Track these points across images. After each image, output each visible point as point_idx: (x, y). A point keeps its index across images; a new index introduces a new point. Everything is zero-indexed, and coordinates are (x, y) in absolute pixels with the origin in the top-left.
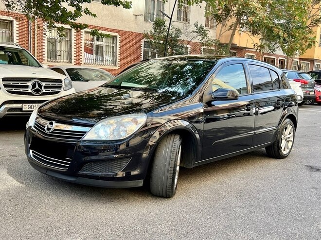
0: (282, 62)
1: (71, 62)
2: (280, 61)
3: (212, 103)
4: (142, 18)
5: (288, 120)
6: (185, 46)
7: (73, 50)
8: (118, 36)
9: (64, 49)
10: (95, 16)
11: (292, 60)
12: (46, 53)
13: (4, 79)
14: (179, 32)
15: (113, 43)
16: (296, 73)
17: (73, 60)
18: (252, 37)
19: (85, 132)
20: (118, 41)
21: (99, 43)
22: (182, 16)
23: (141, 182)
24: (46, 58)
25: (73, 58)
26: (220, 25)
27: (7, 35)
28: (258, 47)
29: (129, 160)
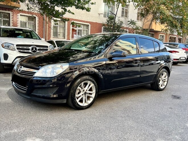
0: (180, 39)
1: (65, 38)
2: (179, 39)
3: (113, 59)
4: (103, 15)
5: (164, 70)
6: (125, 30)
7: (66, 32)
8: (90, 25)
9: (62, 32)
10: (73, 14)
11: (185, 38)
12: (52, 33)
13: (17, 45)
14: (122, 22)
15: (87, 29)
16: (184, 45)
17: (66, 37)
18: (161, 25)
19: (35, 73)
20: (90, 28)
21: (80, 28)
22: (124, 14)
23: (65, 101)
24: (52, 36)
25: (66, 36)
26: (144, 19)
27: (33, 24)
28: (164, 30)
29: (57, 88)
